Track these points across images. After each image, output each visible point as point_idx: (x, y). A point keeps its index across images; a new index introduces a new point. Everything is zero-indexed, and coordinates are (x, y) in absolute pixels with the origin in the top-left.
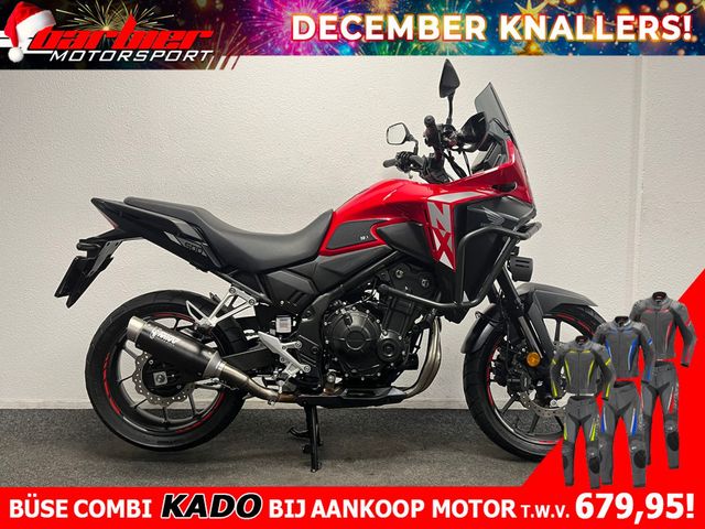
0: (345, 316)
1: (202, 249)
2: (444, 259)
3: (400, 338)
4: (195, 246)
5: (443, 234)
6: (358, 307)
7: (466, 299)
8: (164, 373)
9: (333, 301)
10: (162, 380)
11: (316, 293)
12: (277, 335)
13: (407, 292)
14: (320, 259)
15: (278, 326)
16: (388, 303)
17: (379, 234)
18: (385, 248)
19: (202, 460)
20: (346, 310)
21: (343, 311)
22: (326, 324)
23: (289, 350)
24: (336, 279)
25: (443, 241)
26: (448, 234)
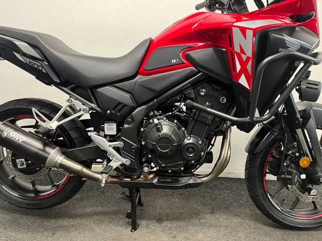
0: (157, 125)
1: (42, 67)
2: (243, 81)
3: (200, 142)
4: (36, 64)
5: (244, 57)
6: (168, 118)
7: (257, 114)
8: (23, 160)
9: (149, 112)
10: (23, 165)
11: (136, 105)
12: (105, 136)
13: (208, 106)
14: (139, 78)
15: (106, 130)
16: (192, 115)
17: (188, 58)
18: (192, 70)
19: (58, 216)
20: (158, 119)
21: (156, 121)
22: (142, 129)
23: (114, 148)
24: (151, 95)
25: (243, 64)
26: (248, 58)
